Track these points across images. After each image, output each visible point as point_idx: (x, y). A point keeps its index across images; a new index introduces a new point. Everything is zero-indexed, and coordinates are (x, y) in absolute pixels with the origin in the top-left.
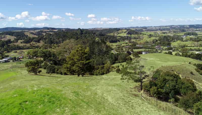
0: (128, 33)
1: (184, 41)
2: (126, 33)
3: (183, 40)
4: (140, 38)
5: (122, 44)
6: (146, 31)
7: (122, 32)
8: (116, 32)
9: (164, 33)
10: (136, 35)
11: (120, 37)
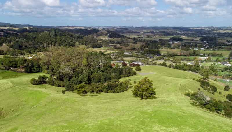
0: (110, 36)
1: (172, 49)
2: (107, 36)
3: (170, 47)
4: (124, 42)
5: (108, 51)
6: (127, 32)
7: (102, 34)
8: (95, 34)
9: (148, 37)
10: (120, 39)
11: (101, 41)
